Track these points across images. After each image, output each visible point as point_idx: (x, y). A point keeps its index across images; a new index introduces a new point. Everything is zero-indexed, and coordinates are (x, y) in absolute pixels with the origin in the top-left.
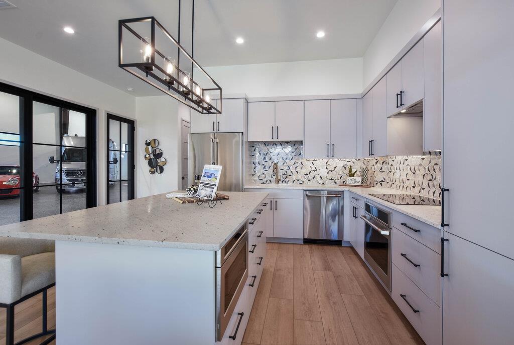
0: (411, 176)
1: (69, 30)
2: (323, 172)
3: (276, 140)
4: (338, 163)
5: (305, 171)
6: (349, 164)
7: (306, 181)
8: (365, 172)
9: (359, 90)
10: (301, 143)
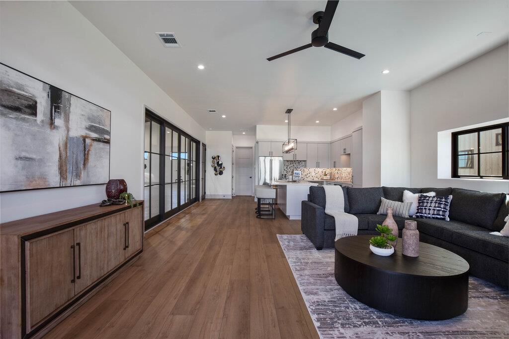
0: (348, 175)
1: (224, 116)
2: (313, 174)
3: (295, 160)
4: (320, 170)
5: (305, 173)
6: (324, 170)
7: (306, 178)
8: (331, 174)
9: (329, 140)
10: (306, 161)
